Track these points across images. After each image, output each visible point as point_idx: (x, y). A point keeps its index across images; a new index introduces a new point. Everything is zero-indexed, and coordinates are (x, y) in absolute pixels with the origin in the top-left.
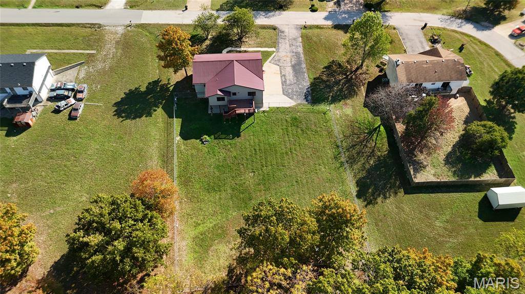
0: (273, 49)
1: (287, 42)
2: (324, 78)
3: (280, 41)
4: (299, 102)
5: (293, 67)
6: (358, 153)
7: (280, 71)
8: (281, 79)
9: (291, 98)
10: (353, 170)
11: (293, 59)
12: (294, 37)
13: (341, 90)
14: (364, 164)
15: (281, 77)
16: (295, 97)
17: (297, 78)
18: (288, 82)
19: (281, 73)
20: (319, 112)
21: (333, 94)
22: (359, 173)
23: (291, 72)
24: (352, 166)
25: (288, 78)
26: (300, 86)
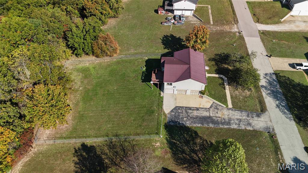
0: (230, 106)
1: (244, 118)
2: (198, 141)
3: (243, 113)
4: (168, 116)
5: (210, 117)
6: (117, 152)
7: (203, 108)
8: (193, 107)
9: (172, 111)
10: (104, 145)
11: (220, 119)
12: (253, 124)
13: (183, 152)
14: (107, 154)
15: (195, 108)
16: (173, 113)
17: (195, 118)
18: (190, 111)
19: (200, 108)
20: (158, 129)
21: (179, 144)
22: (100, 149)
23: (202, 115)
24: (107, 145)
25: (195, 112)
26: (185, 119)
